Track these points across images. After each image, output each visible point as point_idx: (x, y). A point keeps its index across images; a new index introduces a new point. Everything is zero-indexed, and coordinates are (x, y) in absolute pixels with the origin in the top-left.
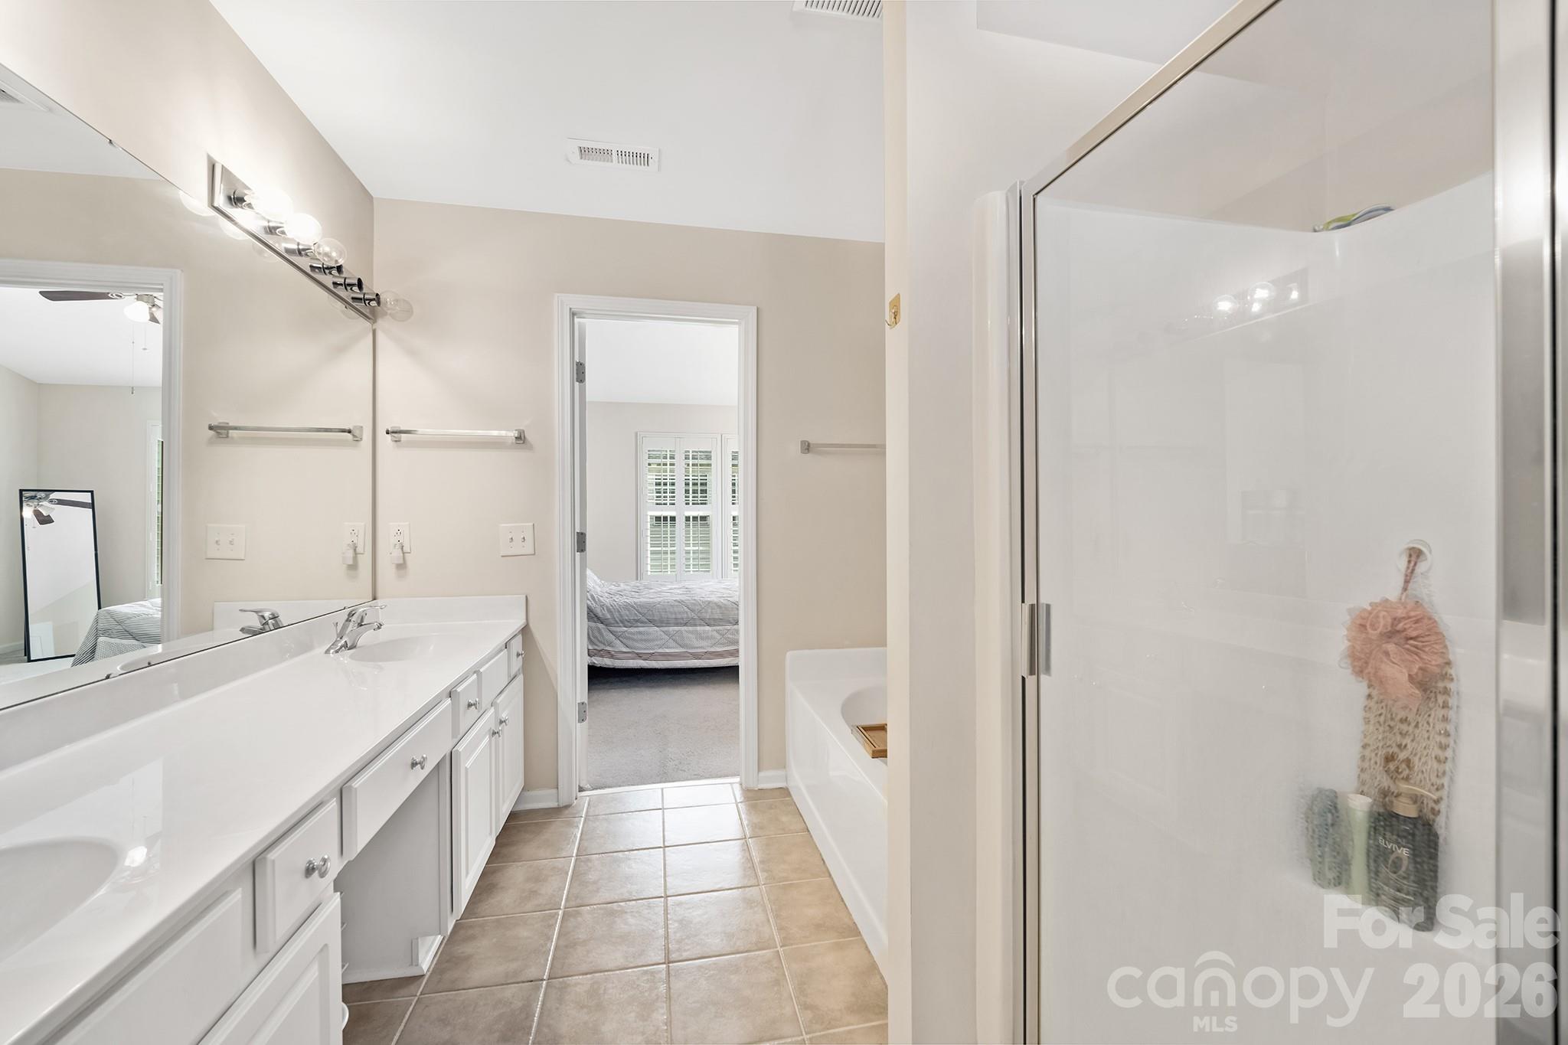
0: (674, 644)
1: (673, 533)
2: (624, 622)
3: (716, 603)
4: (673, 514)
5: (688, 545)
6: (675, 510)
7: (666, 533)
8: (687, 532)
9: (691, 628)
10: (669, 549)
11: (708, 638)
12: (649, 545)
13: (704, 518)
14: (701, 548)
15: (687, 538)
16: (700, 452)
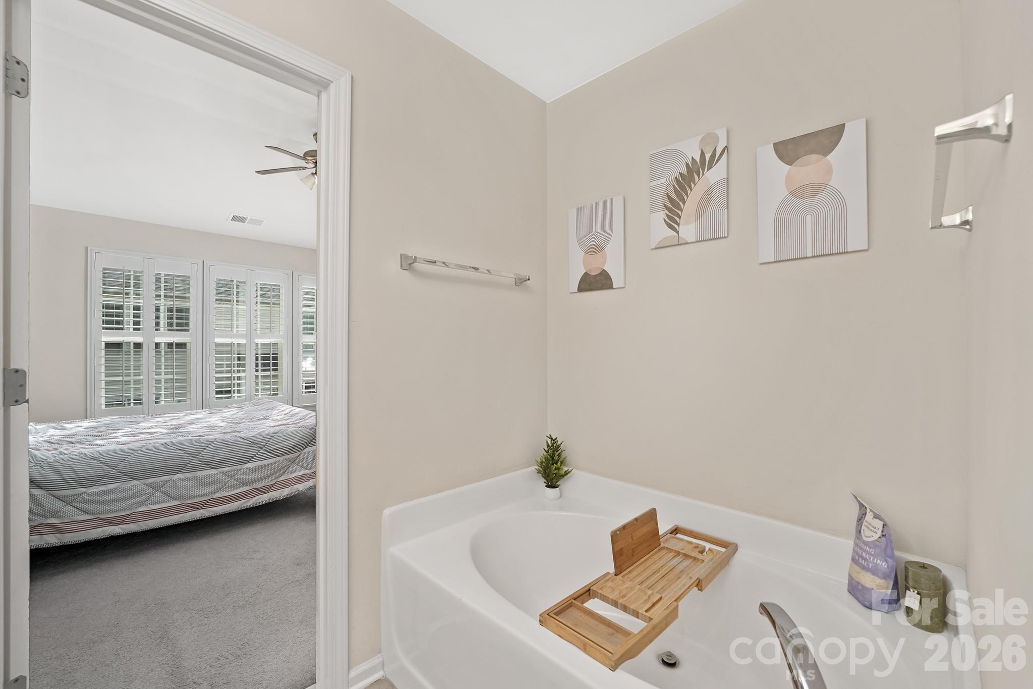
0: (165, 497)
1: (137, 360)
2: (82, 482)
3: (222, 442)
4: (139, 340)
5: (159, 374)
6: (143, 336)
7: (128, 360)
8: (158, 360)
9: (188, 475)
10: (132, 378)
11: (213, 483)
12: (103, 375)
13: (181, 346)
14: (176, 377)
15: (158, 367)
16: (177, 276)
